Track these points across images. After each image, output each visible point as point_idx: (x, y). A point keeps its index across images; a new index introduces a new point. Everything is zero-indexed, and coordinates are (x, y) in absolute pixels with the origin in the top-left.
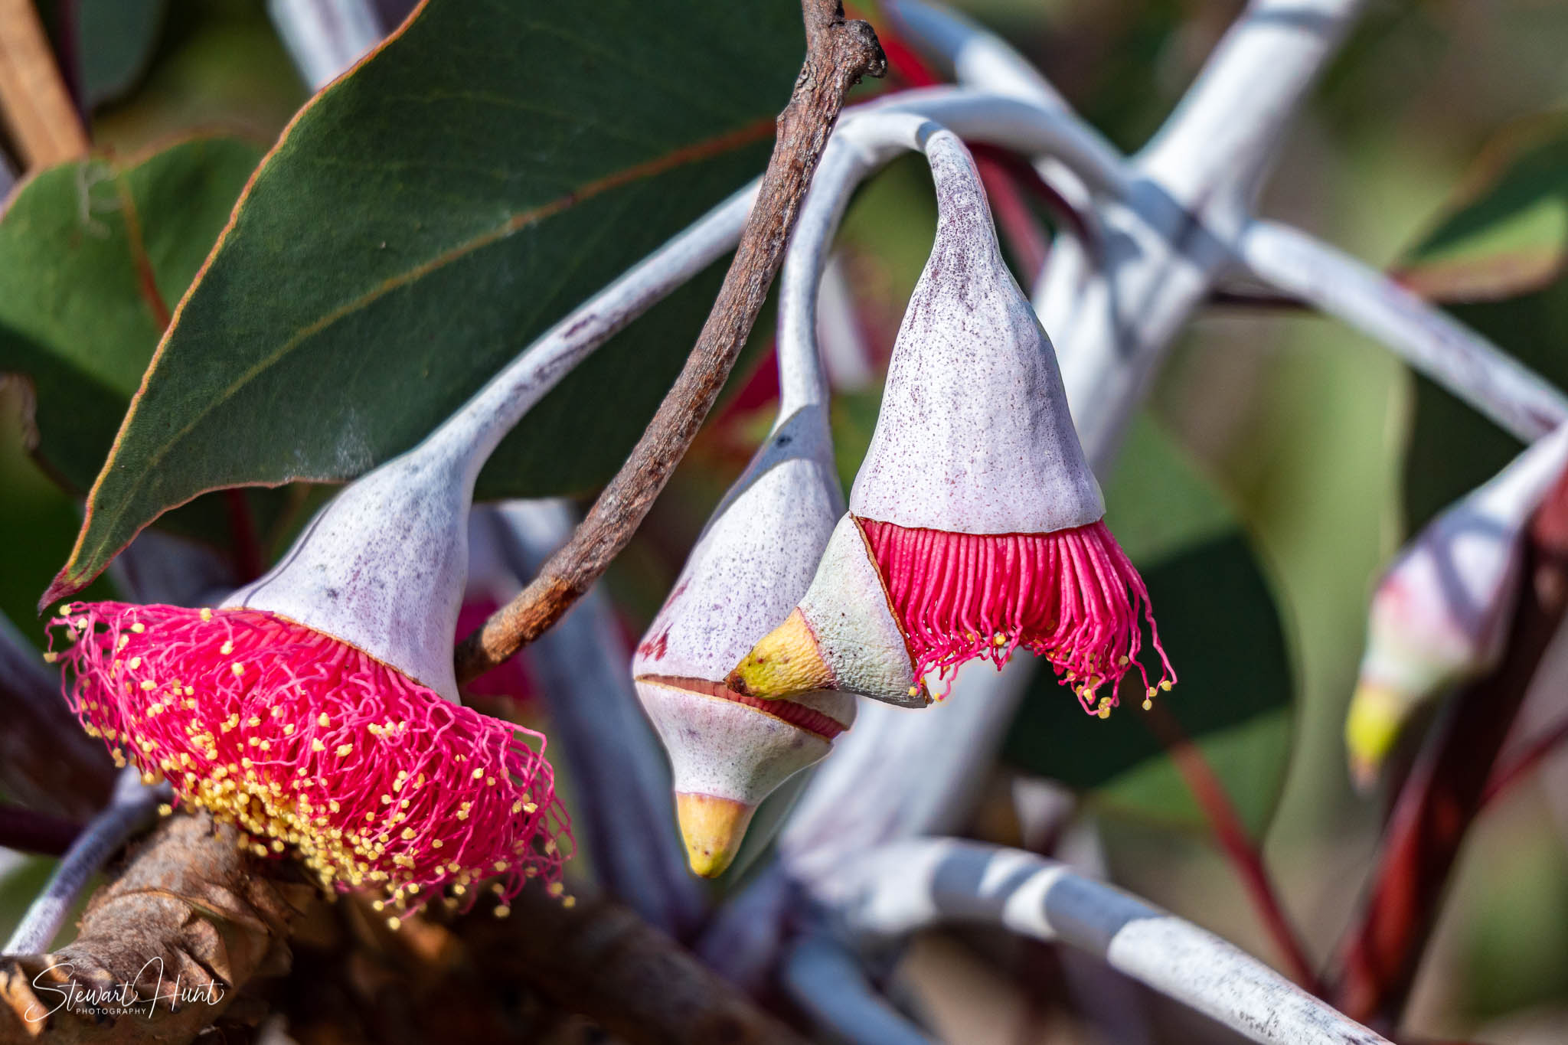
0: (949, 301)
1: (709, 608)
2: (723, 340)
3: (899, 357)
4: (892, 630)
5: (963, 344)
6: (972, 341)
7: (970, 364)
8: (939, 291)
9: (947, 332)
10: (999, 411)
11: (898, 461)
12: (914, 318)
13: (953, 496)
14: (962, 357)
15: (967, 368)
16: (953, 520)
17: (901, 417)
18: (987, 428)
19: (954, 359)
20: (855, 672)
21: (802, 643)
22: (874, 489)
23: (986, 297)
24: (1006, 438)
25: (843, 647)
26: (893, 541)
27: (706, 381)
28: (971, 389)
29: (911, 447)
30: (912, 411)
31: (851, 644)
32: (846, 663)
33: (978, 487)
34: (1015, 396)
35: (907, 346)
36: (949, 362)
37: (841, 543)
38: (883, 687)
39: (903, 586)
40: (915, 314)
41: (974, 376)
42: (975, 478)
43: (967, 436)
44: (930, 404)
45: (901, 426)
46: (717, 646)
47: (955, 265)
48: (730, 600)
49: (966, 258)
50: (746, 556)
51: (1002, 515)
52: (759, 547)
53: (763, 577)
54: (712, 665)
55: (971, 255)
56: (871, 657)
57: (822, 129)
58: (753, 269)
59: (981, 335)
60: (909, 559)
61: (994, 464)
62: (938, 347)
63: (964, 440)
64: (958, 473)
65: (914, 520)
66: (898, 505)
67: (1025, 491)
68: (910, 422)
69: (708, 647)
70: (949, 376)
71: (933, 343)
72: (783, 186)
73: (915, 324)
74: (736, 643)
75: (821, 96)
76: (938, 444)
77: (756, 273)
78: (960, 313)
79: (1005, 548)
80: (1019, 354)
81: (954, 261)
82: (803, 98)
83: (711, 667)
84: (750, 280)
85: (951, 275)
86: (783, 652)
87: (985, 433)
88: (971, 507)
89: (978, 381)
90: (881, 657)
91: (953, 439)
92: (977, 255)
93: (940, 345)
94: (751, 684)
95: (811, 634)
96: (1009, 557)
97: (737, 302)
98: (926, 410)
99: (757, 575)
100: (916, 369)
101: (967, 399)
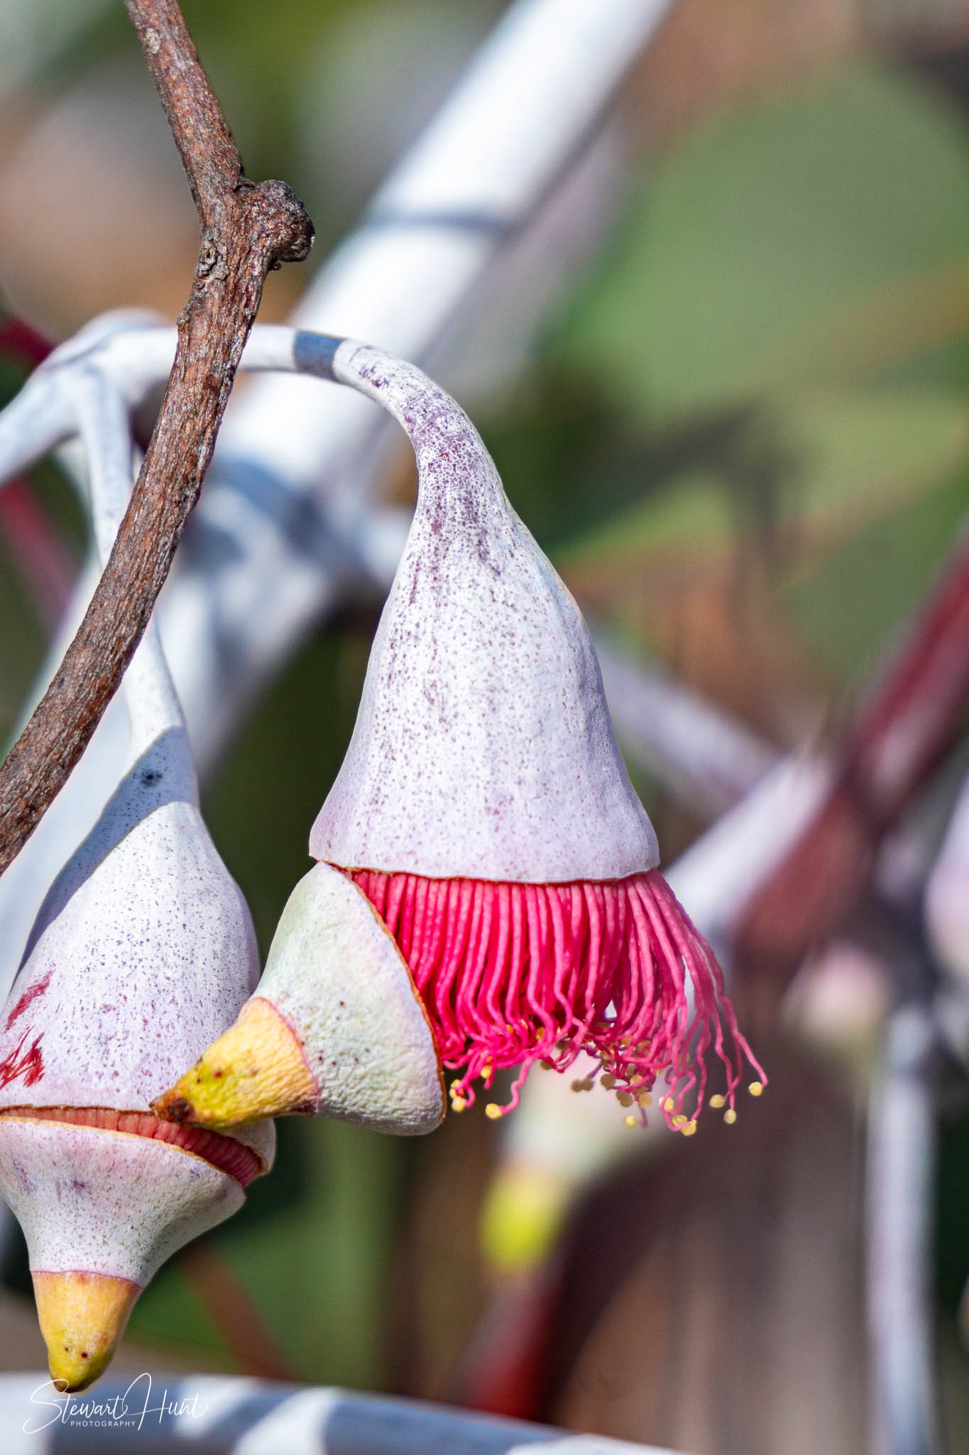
0: (465, 562)
1: (96, 1010)
2: (123, 629)
3: (398, 643)
4: (417, 1021)
5: (496, 621)
6: (508, 616)
7: (508, 647)
8: (447, 549)
9: (472, 605)
10: (549, 712)
11: (411, 786)
12: (415, 588)
13: (500, 830)
14: (498, 638)
15: (504, 653)
16: (503, 864)
17: (409, 726)
18: (536, 736)
19: (486, 640)
20: (352, 1085)
21: (277, 1047)
22: (377, 828)
23: (512, 556)
24: (559, 749)
25: (340, 1049)
26: (409, 898)
27: (99, 688)
28: (512, 683)
29: (430, 766)
30: (427, 716)
31: (351, 1044)
32: (340, 1072)
33: (531, 817)
34: (567, 690)
35: (412, 629)
36: (480, 644)
37: (328, 904)
38: (389, 1103)
39: (428, 961)
40: (416, 583)
41: (515, 664)
42: (526, 805)
43: (509, 748)
44: (455, 706)
45: (411, 738)
46: (121, 1060)
47: (463, 513)
48: (125, 998)
49: (475, 504)
50: (138, 937)
51: (566, 855)
52: (154, 923)
53: (165, 964)
54: (121, 1087)
55: (481, 500)
56: (382, 1061)
57: (240, 333)
58: (161, 530)
59: (518, 606)
60: (438, 921)
61: (548, 786)
62: (461, 626)
63: (506, 753)
64: (502, 799)
65: (447, 865)
66: (420, 847)
67: (588, 822)
68: (424, 733)
69: (110, 1062)
70: (481, 665)
71: (452, 620)
72: (196, 414)
73: (418, 597)
74: (148, 1055)
75: (236, 286)
76: (470, 761)
77: (165, 535)
78: (485, 578)
79: (569, 902)
80: (566, 633)
81: (460, 508)
82: (212, 290)
83: (118, 1091)
84: (158, 545)
85: (461, 528)
86: (249, 1061)
87: (533, 742)
88: (525, 845)
89: (520, 670)
90: (398, 1061)
91: (490, 752)
92: (488, 499)
93: (463, 622)
94: (203, 1108)
95: (290, 1034)
96: (576, 913)
97: (140, 577)
98: (449, 713)
99: (158, 962)
100: (430, 657)
101: (507, 696)
